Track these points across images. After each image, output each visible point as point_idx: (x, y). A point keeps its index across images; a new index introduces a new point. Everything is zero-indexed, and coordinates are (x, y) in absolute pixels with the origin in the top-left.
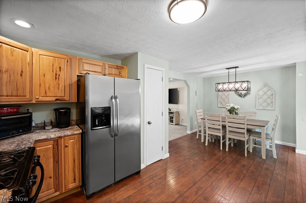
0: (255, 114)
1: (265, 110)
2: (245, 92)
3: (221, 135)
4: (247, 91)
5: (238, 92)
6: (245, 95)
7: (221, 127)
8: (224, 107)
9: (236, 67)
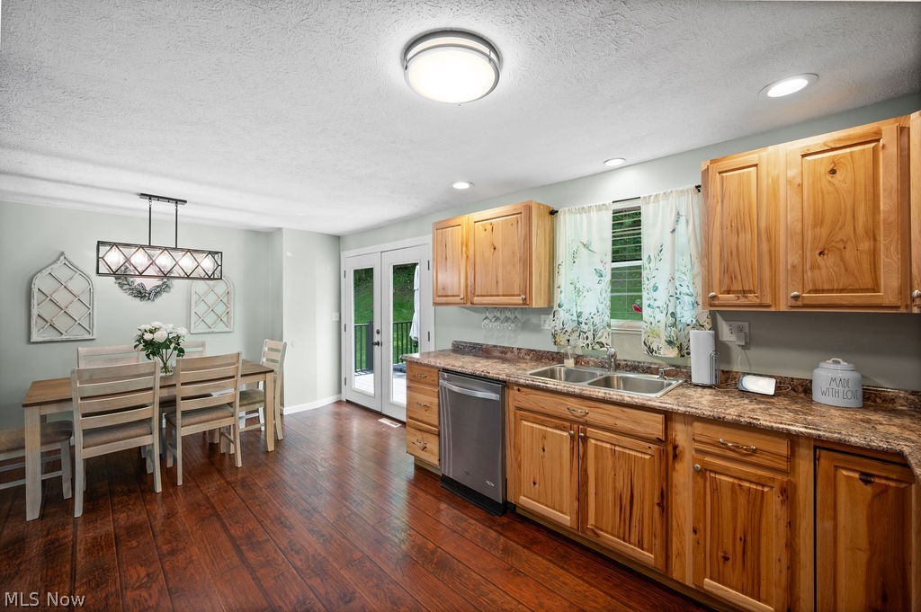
0: (201, 349)
1: (213, 333)
2: (157, 282)
3: (151, 440)
4: (165, 280)
5: (132, 279)
6: (157, 292)
7: (153, 412)
8: (63, 337)
9: (177, 201)
